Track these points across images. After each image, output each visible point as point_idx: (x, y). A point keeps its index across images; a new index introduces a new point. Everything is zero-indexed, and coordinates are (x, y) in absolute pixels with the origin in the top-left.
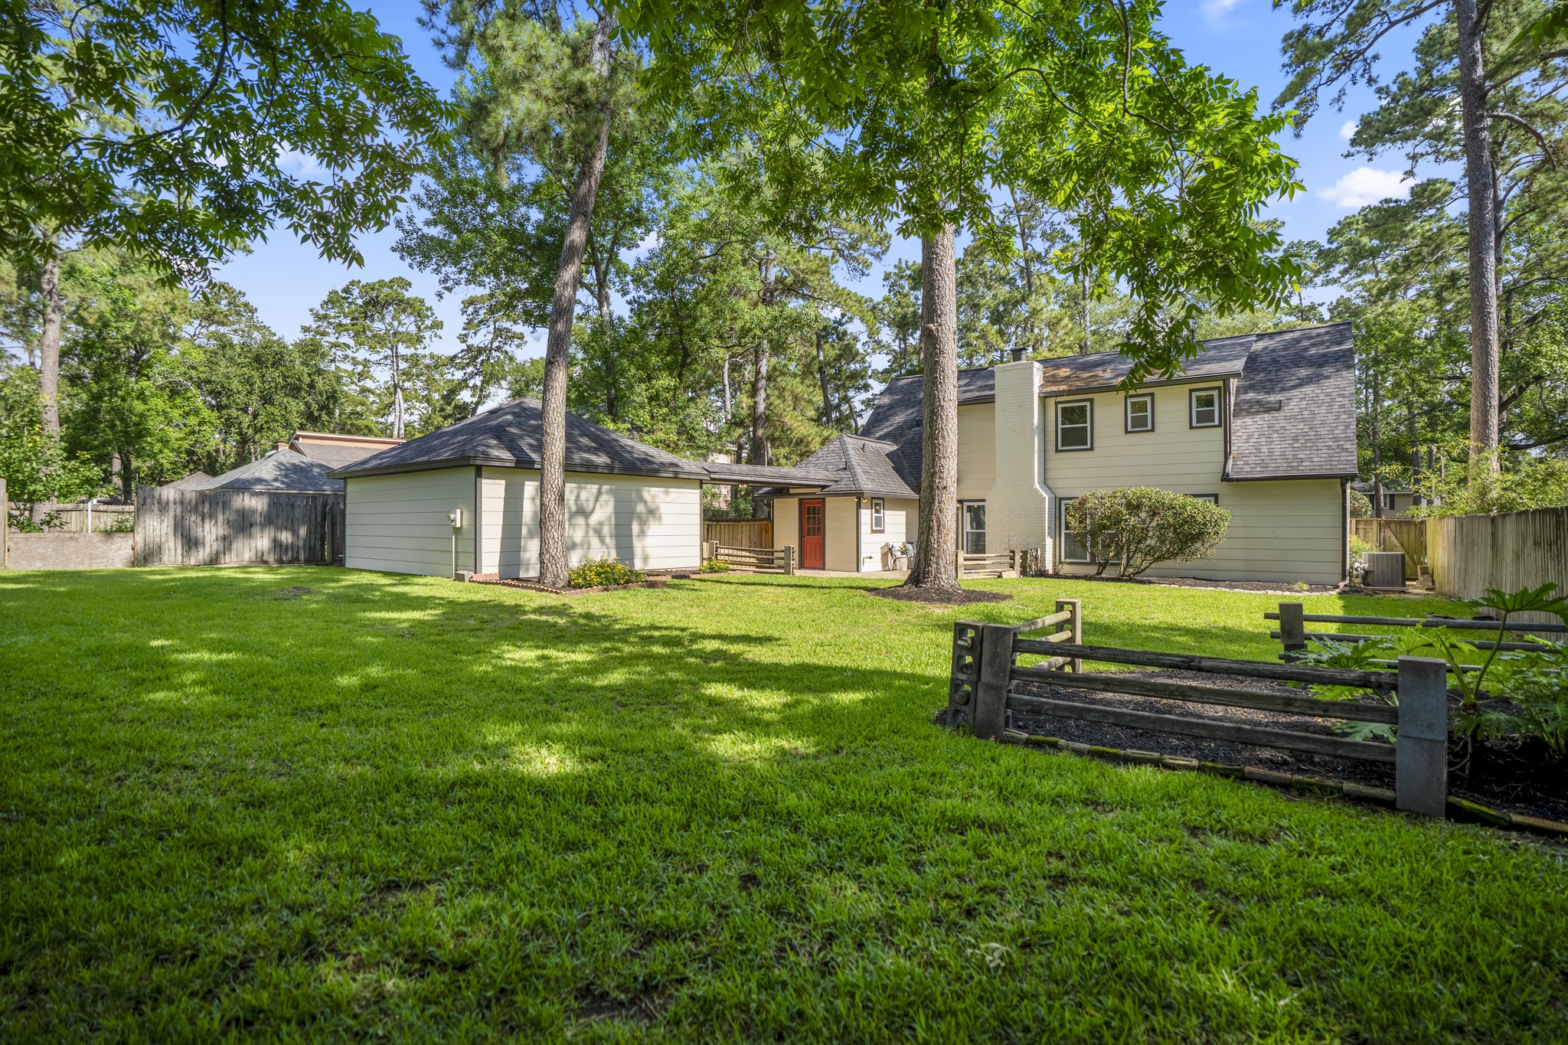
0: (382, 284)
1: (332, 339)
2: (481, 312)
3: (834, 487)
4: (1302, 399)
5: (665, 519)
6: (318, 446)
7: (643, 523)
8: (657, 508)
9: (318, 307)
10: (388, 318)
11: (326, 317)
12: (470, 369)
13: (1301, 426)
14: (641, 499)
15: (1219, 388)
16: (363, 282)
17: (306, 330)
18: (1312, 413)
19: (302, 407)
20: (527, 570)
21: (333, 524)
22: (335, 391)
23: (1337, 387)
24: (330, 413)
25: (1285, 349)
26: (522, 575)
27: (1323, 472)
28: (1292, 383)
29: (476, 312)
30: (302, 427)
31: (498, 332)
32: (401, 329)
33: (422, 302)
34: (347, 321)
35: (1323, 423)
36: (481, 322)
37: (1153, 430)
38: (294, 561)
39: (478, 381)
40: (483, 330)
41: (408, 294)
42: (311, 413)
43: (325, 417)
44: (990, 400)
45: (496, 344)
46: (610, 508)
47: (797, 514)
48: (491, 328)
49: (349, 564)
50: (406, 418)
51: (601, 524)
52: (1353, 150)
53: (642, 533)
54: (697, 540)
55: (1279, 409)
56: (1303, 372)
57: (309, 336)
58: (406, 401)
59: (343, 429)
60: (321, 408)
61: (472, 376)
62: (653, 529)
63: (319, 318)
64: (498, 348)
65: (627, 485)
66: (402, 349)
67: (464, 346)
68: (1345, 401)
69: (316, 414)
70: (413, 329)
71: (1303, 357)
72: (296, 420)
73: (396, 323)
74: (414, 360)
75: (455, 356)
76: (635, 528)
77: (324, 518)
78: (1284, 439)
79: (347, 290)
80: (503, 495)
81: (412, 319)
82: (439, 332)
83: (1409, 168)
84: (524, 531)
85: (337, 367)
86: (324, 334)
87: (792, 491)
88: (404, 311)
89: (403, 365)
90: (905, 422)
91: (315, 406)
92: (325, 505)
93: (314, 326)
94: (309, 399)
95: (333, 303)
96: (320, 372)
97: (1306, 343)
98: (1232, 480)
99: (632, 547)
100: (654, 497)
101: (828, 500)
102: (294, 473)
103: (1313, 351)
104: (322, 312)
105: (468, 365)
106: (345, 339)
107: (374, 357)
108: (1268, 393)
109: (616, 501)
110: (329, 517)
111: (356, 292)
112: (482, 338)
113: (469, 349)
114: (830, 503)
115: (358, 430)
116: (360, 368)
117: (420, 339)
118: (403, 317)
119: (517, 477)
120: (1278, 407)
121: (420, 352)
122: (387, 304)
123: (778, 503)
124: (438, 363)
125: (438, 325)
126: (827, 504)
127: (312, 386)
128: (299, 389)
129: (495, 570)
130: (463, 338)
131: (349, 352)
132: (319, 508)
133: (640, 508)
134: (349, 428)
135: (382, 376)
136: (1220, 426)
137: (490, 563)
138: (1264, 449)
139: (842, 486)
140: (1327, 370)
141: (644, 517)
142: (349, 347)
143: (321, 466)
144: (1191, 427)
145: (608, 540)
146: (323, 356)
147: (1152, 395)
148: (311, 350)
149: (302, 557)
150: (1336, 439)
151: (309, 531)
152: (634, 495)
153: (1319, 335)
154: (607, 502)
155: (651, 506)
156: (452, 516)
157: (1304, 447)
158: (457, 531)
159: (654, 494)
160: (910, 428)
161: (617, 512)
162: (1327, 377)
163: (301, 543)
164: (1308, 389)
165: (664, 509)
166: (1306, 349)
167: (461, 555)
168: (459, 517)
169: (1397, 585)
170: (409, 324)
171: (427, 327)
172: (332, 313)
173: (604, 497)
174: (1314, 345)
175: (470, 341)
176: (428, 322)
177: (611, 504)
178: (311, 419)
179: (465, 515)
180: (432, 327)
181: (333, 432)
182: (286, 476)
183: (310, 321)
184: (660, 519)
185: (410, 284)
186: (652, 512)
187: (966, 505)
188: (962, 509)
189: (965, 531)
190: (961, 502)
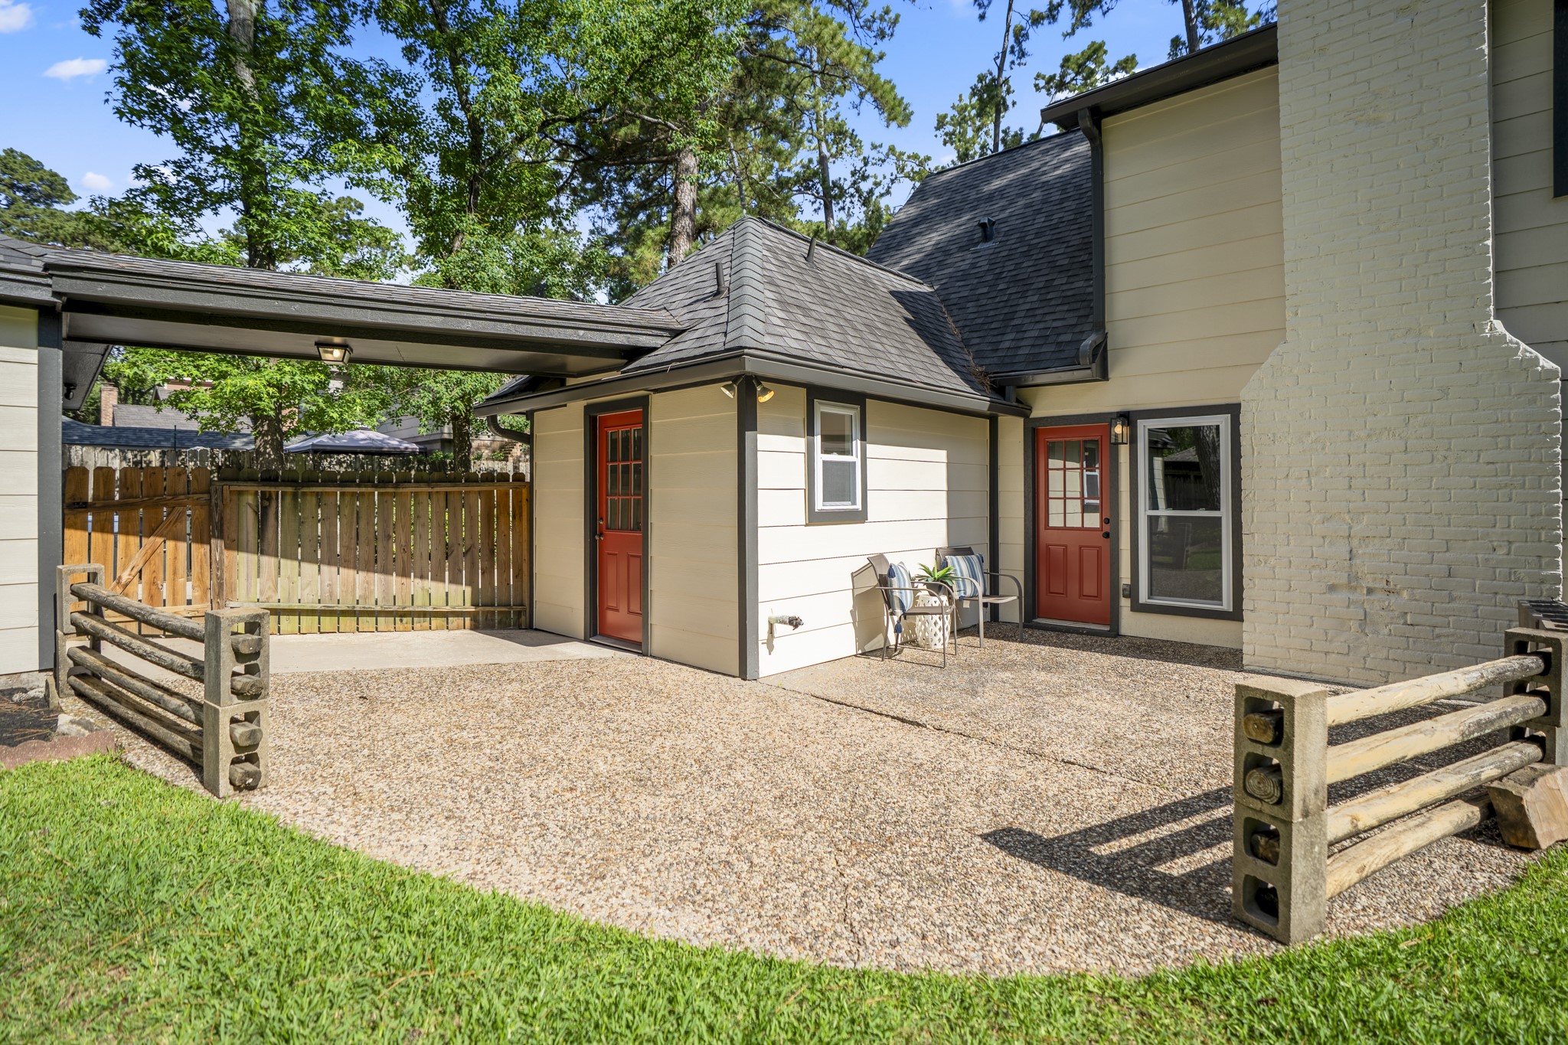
3: (661, 351)
47: (582, 457)
101: (655, 403)
114: (661, 416)
187: (1144, 426)
188: (1133, 440)
189: (1144, 512)
190: (1127, 418)
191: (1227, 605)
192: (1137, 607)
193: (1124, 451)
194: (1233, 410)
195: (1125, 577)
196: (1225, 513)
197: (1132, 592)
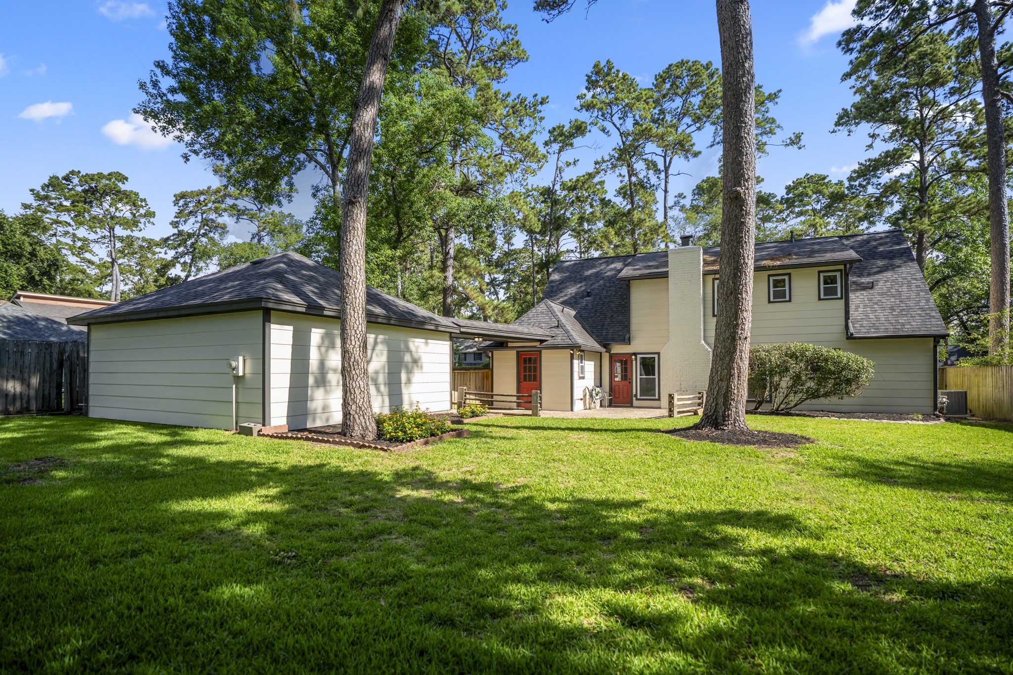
0: (100, 176)
1: (54, 216)
2: (191, 205)
3: (551, 341)
4: (886, 281)
5: (426, 367)
6: (39, 305)
7: (409, 372)
8: (419, 359)
9: (39, 188)
10: (106, 205)
11: (46, 198)
12: (181, 249)
13: (893, 300)
14: (408, 350)
15: (840, 270)
16: (83, 173)
17: (26, 206)
18: (897, 291)
19: (23, 272)
20: (314, 420)
21: (72, 372)
22: (57, 260)
23: (908, 273)
24: (51, 279)
25: (861, 247)
26: (309, 425)
27: (922, 333)
28: (875, 270)
29: (186, 204)
30: (23, 288)
31: (205, 222)
32: (117, 214)
33: (137, 194)
34: (67, 203)
35: (909, 298)
36: (191, 212)
37: (790, 301)
38: (24, 411)
39: (188, 259)
40: (192, 219)
41: (123, 187)
42: (33, 278)
43: (46, 281)
44: (665, 275)
45: (202, 231)
46: (384, 358)
47: (515, 364)
48: (199, 218)
49: (94, 413)
50: (122, 287)
51: (377, 373)
52: (836, 129)
53: (409, 381)
54: (447, 387)
55: (872, 288)
56: (880, 263)
57: (29, 212)
58: (121, 273)
59: (62, 291)
60: (43, 274)
61: (183, 255)
62: (417, 377)
63: (38, 197)
64: (204, 235)
65: (398, 335)
66: (119, 231)
67: (175, 231)
68: (919, 283)
69: (37, 278)
70: (128, 215)
71: (875, 253)
72: (16, 282)
73: (113, 210)
74: (129, 242)
75: (168, 239)
76: (404, 377)
77: (61, 365)
78: (884, 309)
79: (67, 178)
80: (291, 341)
81: (128, 207)
82: (152, 220)
83: (870, 143)
84: (311, 381)
85: (58, 241)
86: (45, 212)
87: (510, 345)
88: (121, 200)
89: (118, 245)
90: (577, 293)
91: (36, 272)
92: (62, 353)
93: (35, 204)
94: (31, 265)
95: (53, 186)
96: (40, 243)
97: (874, 243)
98: (855, 338)
99: (401, 394)
100: (417, 347)
101: (544, 352)
102: (18, 325)
103: (881, 249)
104: (42, 193)
105: (179, 245)
106: (65, 217)
107: (93, 236)
108: (859, 276)
109: (389, 351)
110: (66, 365)
111: (76, 181)
112: (190, 226)
113: (180, 233)
114: (546, 355)
115: (79, 294)
116: (79, 244)
117: (135, 223)
118: (119, 205)
119: (304, 324)
120: (871, 286)
121: (136, 234)
122: (105, 193)
123: (498, 354)
124: (151, 244)
125: (150, 214)
126: (543, 356)
127: (33, 254)
128: (20, 256)
129: (283, 421)
130: (175, 224)
131: (70, 229)
132: (55, 356)
133: (407, 358)
134: (70, 290)
135: (101, 253)
136: (841, 298)
137: (279, 415)
138: (872, 316)
139: (559, 340)
140: (898, 262)
141: (410, 365)
142: (70, 225)
143: (46, 320)
144: (820, 299)
145: (382, 388)
146: (45, 229)
147: (789, 274)
148: (32, 223)
149: (33, 407)
150: (923, 309)
151: (43, 381)
152: (402, 346)
153: (881, 238)
154: (382, 354)
155: (415, 355)
156: (234, 364)
157: (900, 315)
158: (238, 379)
159: (418, 345)
160: (583, 297)
161: (390, 361)
162: (899, 267)
163: (32, 393)
164: (888, 274)
165: (425, 359)
166: (876, 247)
167: (241, 405)
168: (242, 365)
169: (962, 413)
170: (125, 211)
171: (141, 215)
172: (53, 195)
173: (380, 347)
174: (880, 245)
175: (181, 228)
176: (142, 211)
177: (385, 353)
178: (32, 283)
179: (248, 362)
180: (145, 216)
181: (55, 294)
182: (8, 328)
183: (30, 200)
184: (422, 367)
185: (126, 179)
186: (416, 361)
187: (639, 356)
188: (636, 359)
189: (639, 377)
190: (635, 354)
191: (657, 397)
192: (637, 399)
193: (634, 362)
194: (658, 354)
195: (634, 392)
196: (656, 376)
197: (636, 396)
